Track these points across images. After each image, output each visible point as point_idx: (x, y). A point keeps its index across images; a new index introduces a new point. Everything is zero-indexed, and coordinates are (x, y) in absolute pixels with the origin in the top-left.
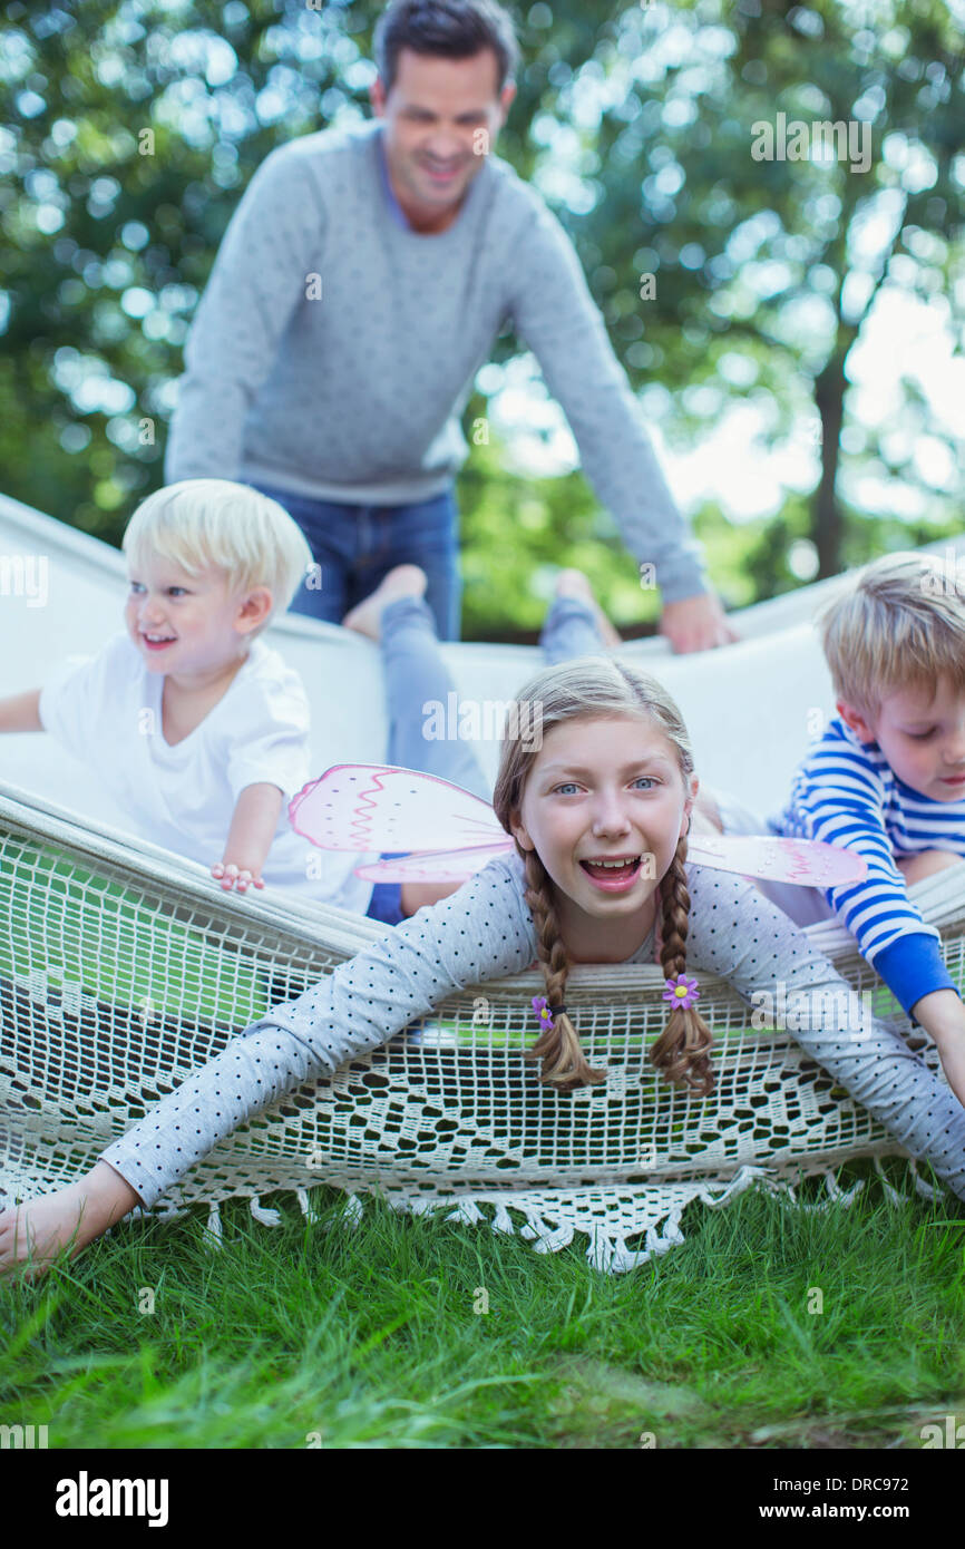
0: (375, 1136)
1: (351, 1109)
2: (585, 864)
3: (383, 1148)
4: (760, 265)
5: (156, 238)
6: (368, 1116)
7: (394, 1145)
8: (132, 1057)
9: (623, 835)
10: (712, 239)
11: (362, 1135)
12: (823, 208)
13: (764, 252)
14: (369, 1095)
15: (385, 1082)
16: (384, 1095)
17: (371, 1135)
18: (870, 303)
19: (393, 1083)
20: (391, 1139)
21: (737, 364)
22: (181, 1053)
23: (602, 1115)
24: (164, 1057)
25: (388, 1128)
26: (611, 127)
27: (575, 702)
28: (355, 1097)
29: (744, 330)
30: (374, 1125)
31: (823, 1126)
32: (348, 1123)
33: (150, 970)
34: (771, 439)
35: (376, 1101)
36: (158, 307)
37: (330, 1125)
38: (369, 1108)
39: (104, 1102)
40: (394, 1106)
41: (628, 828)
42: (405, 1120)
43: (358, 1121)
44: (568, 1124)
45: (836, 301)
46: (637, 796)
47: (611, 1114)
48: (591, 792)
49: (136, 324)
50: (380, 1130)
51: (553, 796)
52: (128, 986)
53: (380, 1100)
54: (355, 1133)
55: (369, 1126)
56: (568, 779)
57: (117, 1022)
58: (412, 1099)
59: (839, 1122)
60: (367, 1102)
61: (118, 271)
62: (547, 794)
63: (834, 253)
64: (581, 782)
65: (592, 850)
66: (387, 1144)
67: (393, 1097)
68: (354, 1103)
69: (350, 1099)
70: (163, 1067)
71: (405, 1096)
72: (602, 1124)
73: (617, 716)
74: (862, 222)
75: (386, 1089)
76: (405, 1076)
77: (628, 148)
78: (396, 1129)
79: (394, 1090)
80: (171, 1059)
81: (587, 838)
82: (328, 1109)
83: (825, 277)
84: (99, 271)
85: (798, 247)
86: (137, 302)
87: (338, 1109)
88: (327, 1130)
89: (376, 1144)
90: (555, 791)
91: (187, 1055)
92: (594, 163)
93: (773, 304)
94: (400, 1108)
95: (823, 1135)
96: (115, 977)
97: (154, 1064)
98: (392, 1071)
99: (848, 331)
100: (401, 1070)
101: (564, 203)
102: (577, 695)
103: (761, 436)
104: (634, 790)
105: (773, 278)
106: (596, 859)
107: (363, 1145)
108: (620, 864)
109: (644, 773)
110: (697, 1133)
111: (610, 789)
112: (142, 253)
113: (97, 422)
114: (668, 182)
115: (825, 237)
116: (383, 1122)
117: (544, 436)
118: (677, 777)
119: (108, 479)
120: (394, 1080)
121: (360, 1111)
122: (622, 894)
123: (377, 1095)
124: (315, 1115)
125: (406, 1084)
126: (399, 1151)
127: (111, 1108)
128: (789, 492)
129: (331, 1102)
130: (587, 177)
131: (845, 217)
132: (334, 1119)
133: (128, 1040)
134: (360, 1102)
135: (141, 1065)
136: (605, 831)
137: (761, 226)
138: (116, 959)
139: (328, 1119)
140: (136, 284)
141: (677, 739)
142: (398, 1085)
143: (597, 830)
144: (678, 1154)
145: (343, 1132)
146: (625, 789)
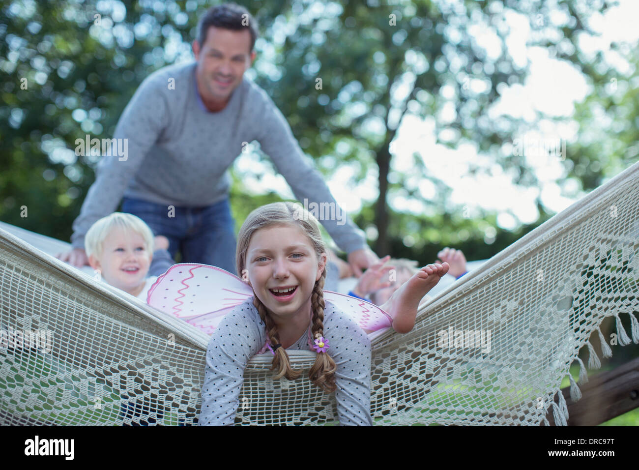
0: (177, 406)
1: (166, 392)
2: (271, 290)
3: (180, 411)
4: (353, 104)
5: (89, 87)
6: (174, 396)
7: (185, 410)
8: (68, 360)
9: (286, 278)
10: (332, 92)
11: (171, 405)
12: (380, 80)
13: (355, 99)
14: (175, 387)
15: (182, 381)
16: (181, 387)
17: (175, 405)
18: (400, 121)
19: (185, 382)
20: (184, 407)
21: (343, 146)
22: (91, 360)
23: (279, 395)
24: (83, 362)
25: (183, 402)
26: (289, 44)
27: (264, 220)
28: (168, 387)
29: (346, 132)
30: (176, 400)
31: (376, 396)
32: (164, 399)
33: (81, 321)
34: (358, 179)
35: (177, 390)
36: (88, 117)
37: (157, 399)
38: (175, 393)
39: (54, 380)
40: (185, 392)
41: (288, 274)
42: (190, 399)
43: (169, 398)
44: (264, 400)
45: (386, 120)
46: (293, 261)
47: (283, 395)
48: (272, 260)
49: (78, 125)
50: (179, 403)
51: (256, 262)
52: (70, 327)
53: (179, 389)
54: (167, 404)
55: (174, 401)
56: (263, 255)
57: (63, 344)
58: (193, 390)
59: (383, 393)
60: (173, 390)
61: (71, 101)
62: (253, 262)
63: (384, 100)
64: (268, 256)
65: (273, 285)
66: (182, 409)
67: (185, 388)
68: (167, 390)
69: (166, 388)
70: (82, 366)
71: (191, 388)
72: (279, 399)
73: (283, 225)
74: (397, 86)
75: (182, 385)
76: (191, 379)
77: (296, 53)
78: (186, 403)
79: (186, 385)
80: (86, 363)
81: (271, 280)
82: (156, 392)
83: (381, 109)
84: (62, 101)
85: (369, 96)
86: (79, 115)
87: (160, 392)
88: (155, 401)
89: (177, 409)
90: (257, 260)
91: (94, 362)
92: (282, 59)
93: (359, 120)
94: (188, 394)
95: (376, 400)
96: (64, 322)
97: (78, 365)
98: (185, 376)
99: (391, 134)
100: (189, 377)
101: (268, 76)
102: (265, 217)
103: (353, 178)
104: (292, 258)
105: (359, 109)
106: (275, 288)
107: (171, 410)
108: (286, 291)
109: (296, 251)
110: (320, 402)
111: (280, 258)
112: (82, 94)
113: (59, 168)
114: (313, 68)
115: (381, 92)
116: (180, 399)
117: (258, 177)
118: (313, 253)
119: (64, 193)
120: (186, 381)
121: (170, 394)
122: (288, 303)
123: (178, 387)
124: (150, 394)
125: (191, 383)
126: (188, 412)
127: (57, 383)
128: (364, 202)
129: (158, 389)
130: (277, 65)
131: (390, 84)
132: (158, 397)
133: (67, 352)
134: (170, 390)
135: (72, 364)
136: (278, 276)
137: (354, 87)
138: (65, 314)
139: (155, 396)
140: (79, 107)
141: (311, 236)
142: (188, 383)
143: (275, 276)
144: (312, 412)
145: (162, 403)
146: (287, 258)
